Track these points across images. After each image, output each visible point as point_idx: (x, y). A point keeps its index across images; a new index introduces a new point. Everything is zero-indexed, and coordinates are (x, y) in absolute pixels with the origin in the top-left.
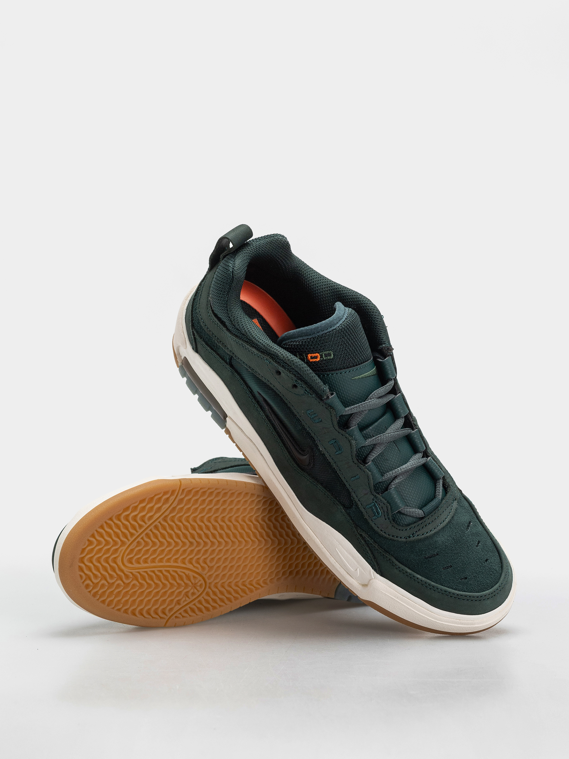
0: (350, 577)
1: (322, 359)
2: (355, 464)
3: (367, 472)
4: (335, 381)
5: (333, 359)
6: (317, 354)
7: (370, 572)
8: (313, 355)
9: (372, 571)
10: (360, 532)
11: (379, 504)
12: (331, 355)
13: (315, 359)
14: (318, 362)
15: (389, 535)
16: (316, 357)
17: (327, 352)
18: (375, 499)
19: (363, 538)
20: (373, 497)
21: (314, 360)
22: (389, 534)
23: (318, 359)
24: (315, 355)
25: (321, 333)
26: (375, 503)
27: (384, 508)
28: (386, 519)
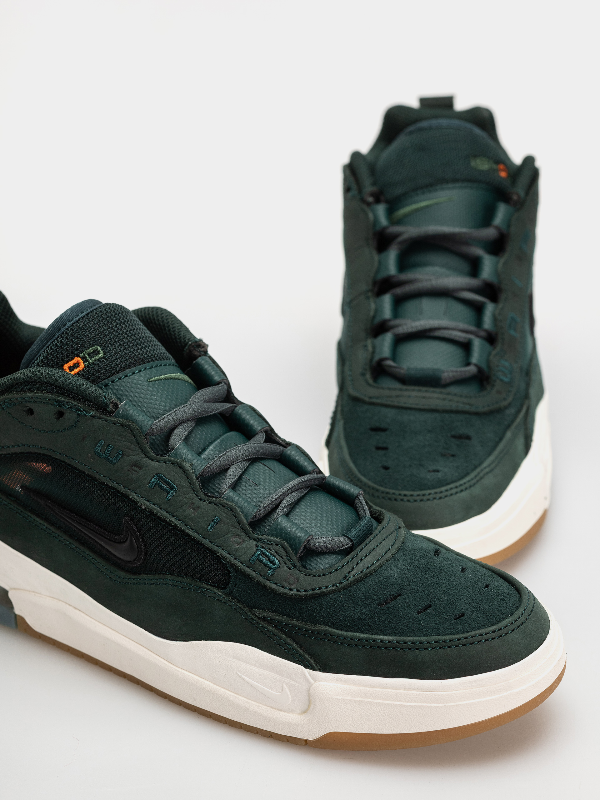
0: (281, 712)
1: (87, 363)
2: (205, 501)
3: (227, 504)
4: (122, 391)
5: (104, 357)
6: (77, 359)
7: (304, 675)
8: (71, 363)
9: (307, 671)
10: (259, 614)
11: (270, 549)
12: (99, 352)
13: (76, 368)
14: (83, 370)
15: (306, 591)
16: (77, 365)
17: (91, 350)
18: (260, 543)
19: (271, 622)
20: (254, 542)
21: (76, 371)
22: (306, 589)
23: (82, 366)
24: (74, 361)
25: (69, 324)
26: (261, 551)
27: (279, 552)
28: (290, 569)
